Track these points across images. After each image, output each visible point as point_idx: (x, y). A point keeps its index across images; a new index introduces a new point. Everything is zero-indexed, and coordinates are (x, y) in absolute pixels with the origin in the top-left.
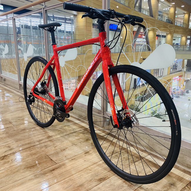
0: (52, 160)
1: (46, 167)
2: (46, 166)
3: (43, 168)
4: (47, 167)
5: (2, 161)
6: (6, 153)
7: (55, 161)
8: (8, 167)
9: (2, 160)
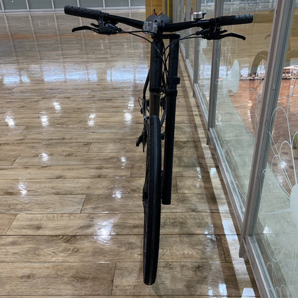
0: (112, 281)
1: (93, 293)
2: (96, 291)
3: (90, 292)
4: (96, 293)
5: (65, 244)
6: (80, 231)
7: (114, 288)
8: (60, 259)
9: (66, 242)
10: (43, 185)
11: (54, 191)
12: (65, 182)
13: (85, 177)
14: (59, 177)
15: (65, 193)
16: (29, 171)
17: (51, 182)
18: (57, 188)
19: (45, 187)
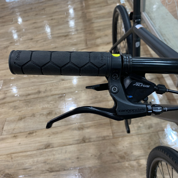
10: (36, 159)
11: (47, 167)
12: (54, 152)
13: (71, 143)
14: (48, 146)
15: (57, 169)
16: (19, 140)
17: (41, 154)
18: (49, 161)
19: (37, 162)
